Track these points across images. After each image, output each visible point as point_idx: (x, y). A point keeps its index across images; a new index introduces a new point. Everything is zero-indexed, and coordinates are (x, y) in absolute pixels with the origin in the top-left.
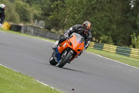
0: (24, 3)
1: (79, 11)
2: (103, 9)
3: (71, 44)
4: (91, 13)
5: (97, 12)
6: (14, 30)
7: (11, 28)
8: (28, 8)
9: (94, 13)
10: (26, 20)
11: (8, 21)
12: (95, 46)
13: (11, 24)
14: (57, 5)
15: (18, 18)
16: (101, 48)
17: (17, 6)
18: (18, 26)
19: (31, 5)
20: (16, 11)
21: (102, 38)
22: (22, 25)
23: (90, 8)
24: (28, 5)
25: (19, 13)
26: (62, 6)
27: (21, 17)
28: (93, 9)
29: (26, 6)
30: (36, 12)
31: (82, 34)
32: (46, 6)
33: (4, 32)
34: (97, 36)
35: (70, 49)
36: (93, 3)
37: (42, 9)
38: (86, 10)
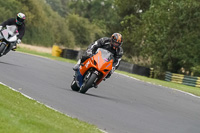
0: (82, 18)
1: (161, 30)
2: (195, 27)
3: (95, 63)
4: (178, 33)
5: (186, 30)
6: (67, 58)
7: (62, 54)
8: (88, 25)
9: (183, 32)
10: (84, 42)
11: (58, 44)
12: (184, 81)
13: (63, 48)
14: (129, 20)
15: (72, 39)
16: (193, 84)
17: (71, 22)
18: (72, 51)
19: (91, 21)
20: (70, 29)
21: (194, 68)
22: (78, 49)
23: (177, 26)
24: (87, 20)
25: (74, 33)
26: (137, 23)
27: (77, 38)
28: (182, 27)
29: (84, 22)
30: (99, 31)
31: (111, 49)
32: (113, 22)
33: (52, 59)
34: (188, 66)
35: (95, 69)
36: (181, 18)
37: (108, 26)
38: (172, 28)
